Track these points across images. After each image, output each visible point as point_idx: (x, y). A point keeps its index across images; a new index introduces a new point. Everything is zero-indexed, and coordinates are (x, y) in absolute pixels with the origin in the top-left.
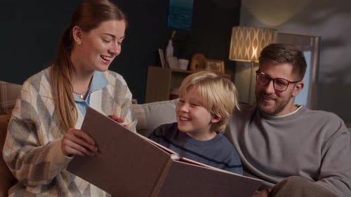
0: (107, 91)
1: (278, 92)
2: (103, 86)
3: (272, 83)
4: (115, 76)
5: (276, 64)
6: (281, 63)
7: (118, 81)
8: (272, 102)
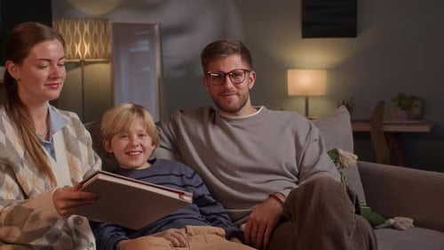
0: (68, 131)
1: (236, 84)
2: (62, 127)
3: (228, 78)
4: (68, 115)
5: (225, 58)
6: (229, 54)
7: (73, 118)
8: (235, 97)
